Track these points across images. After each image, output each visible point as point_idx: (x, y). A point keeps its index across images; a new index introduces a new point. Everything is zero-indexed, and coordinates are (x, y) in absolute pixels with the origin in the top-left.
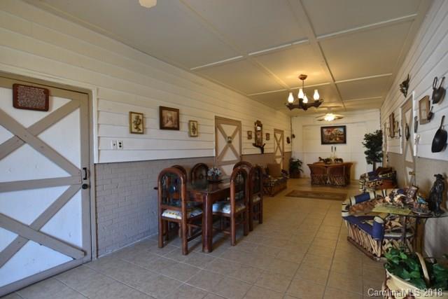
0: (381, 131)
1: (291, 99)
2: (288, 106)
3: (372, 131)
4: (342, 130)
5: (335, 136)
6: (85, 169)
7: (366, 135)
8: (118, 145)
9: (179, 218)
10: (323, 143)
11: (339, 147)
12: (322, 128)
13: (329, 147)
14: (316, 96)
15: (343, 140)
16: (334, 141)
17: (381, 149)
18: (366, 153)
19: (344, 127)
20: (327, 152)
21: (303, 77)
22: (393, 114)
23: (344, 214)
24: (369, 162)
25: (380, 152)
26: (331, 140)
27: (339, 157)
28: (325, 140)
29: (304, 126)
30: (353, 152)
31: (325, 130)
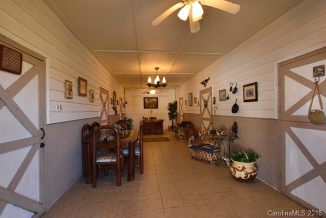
0: (176, 102)
1: (150, 81)
2: (148, 85)
3: (172, 101)
4: (156, 100)
5: (151, 104)
6: (42, 129)
7: (169, 104)
8: (60, 107)
9: (114, 160)
10: (145, 107)
11: (154, 110)
12: (144, 98)
13: (148, 110)
14: (164, 81)
15: (156, 107)
16: (151, 106)
17: (176, 112)
18: (169, 114)
19: (157, 98)
20: (148, 113)
21: (157, 69)
22: (191, 94)
23: (190, 146)
24: (170, 119)
25: (175, 113)
26: (150, 105)
27: (154, 117)
28: (146, 106)
29: (133, 96)
30: (162, 113)
31: (146, 99)
